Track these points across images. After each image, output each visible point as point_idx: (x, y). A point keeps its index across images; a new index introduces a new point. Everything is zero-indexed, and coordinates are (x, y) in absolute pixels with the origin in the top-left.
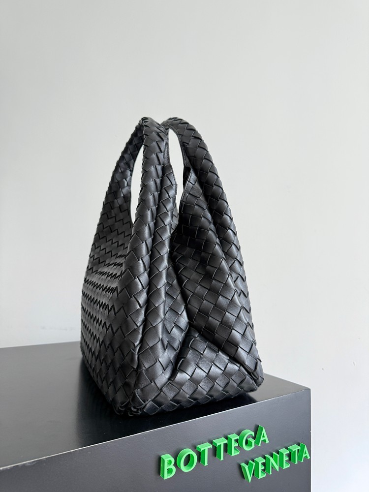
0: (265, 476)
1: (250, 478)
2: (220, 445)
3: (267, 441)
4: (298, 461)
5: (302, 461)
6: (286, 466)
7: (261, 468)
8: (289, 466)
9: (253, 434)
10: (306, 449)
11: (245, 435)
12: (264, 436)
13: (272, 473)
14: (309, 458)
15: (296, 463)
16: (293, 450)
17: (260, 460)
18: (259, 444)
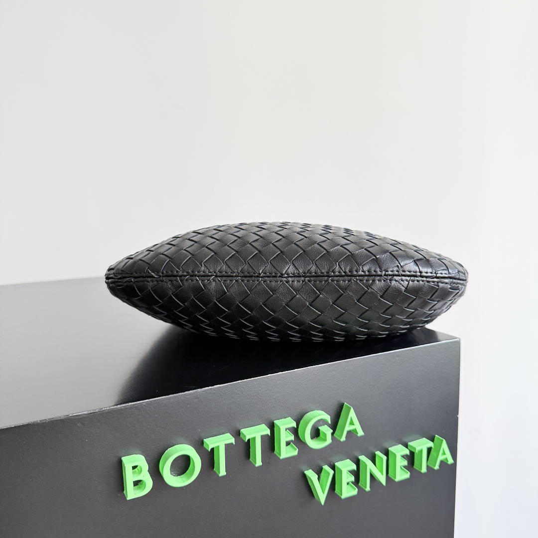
0: (354, 492)
1: (322, 495)
2: (254, 438)
3: (360, 433)
4: (428, 467)
5: (437, 467)
6: (401, 476)
7: (347, 478)
8: (407, 475)
9: (328, 418)
11: (311, 419)
12: (352, 423)
13: (370, 488)
17: (346, 466)
18: (341, 437)
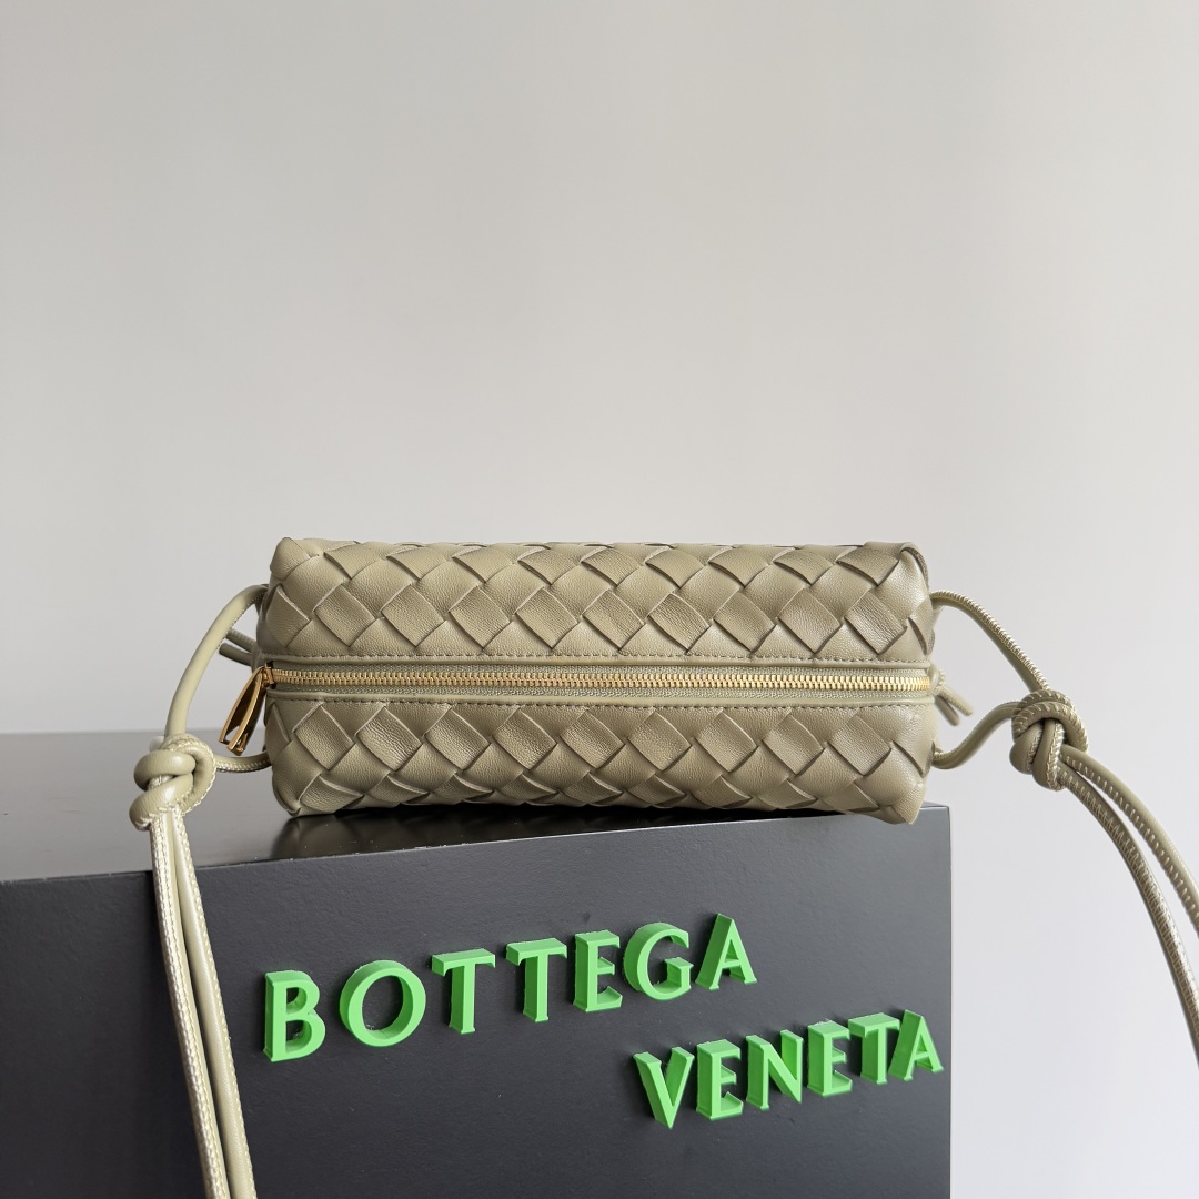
0: (737, 1109)
1: (670, 1110)
2: (535, 960)
3: (750, 977)
4: (888, 1077)
5: (908, 1076)
6: (834, 1086)
7: (721, 1077)
8: (846, 1087)
9: (684, 936)
10: (923, 1030)
11: (651, 935)
13: (769, 1104)
14: (937, 1067)
15: (882, 1078)
16: (868, 1030)
